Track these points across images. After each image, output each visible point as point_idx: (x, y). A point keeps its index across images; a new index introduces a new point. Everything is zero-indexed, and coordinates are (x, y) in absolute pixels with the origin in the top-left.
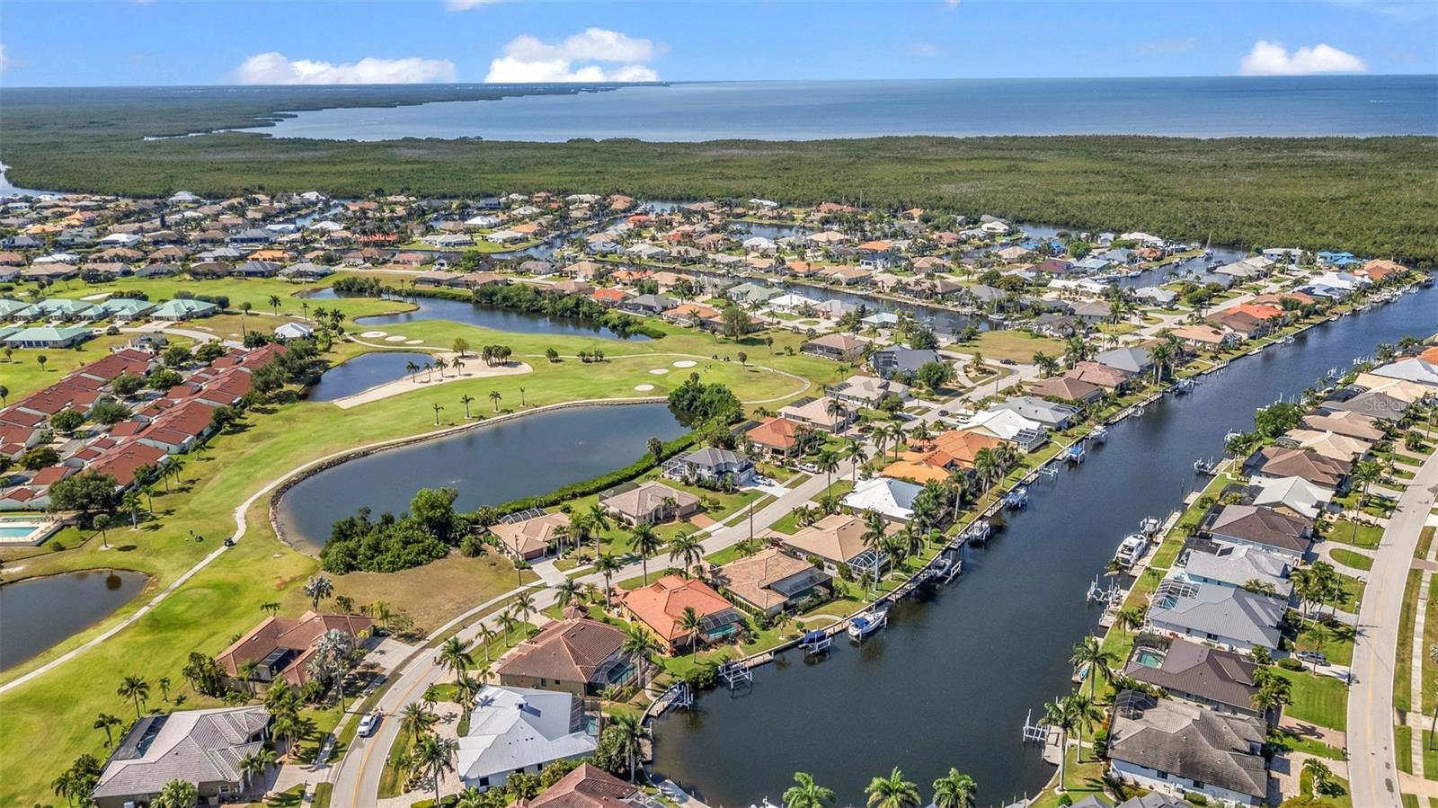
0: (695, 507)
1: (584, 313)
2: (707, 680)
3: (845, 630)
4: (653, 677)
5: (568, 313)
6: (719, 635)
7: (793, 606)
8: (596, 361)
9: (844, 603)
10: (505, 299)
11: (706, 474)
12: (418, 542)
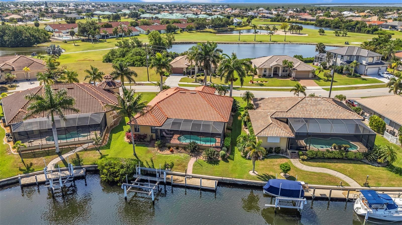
0: (311, 75)
1: (358, 28)
2: (114, 174)
3: (352, 201)
4: (86, 150)
5: (350, 27)
6: (186, 142)
7: (299, 148)
8: (343, 36)
9: (383, 172)
10: (326, 23)
11: (339, 61)
12: (141, 56)
